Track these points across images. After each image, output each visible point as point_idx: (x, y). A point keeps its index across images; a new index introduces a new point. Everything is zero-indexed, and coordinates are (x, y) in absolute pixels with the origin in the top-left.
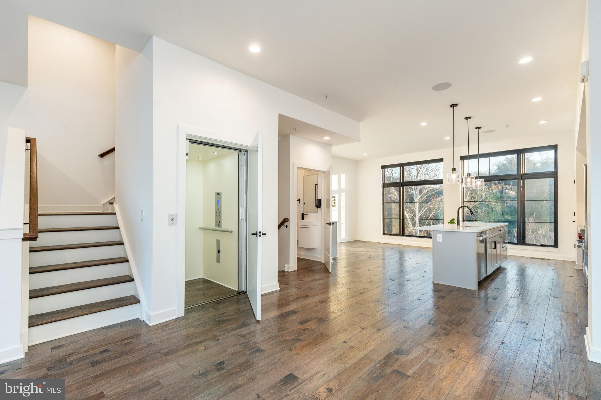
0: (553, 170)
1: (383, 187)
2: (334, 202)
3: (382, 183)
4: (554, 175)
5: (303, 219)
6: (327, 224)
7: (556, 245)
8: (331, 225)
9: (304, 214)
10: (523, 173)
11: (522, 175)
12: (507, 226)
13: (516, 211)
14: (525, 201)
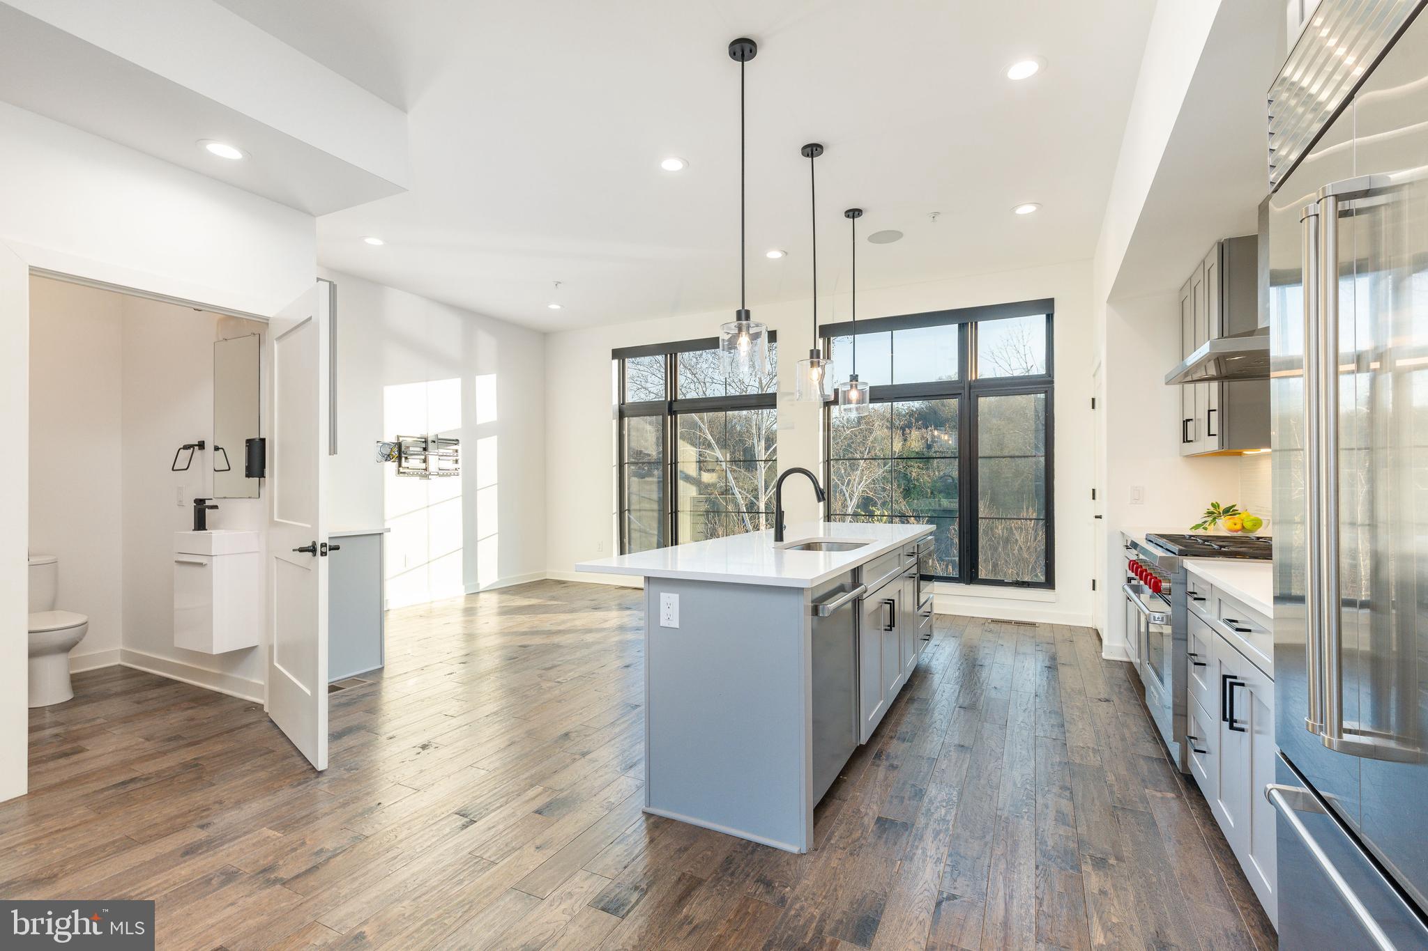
0: (1043, 371)
1: (622, 415)
2: (455, 458)
3: (615, 402)
4: (1044, 385)
5: (200, 524)
6: (302, 550)
7: (1049, 583)
8: (324, 554)
9: (208, 503)
10: (974, 378)
11: (971, 386)
12: (931, 534)
13: (956, 487)
14: (977, 458)
